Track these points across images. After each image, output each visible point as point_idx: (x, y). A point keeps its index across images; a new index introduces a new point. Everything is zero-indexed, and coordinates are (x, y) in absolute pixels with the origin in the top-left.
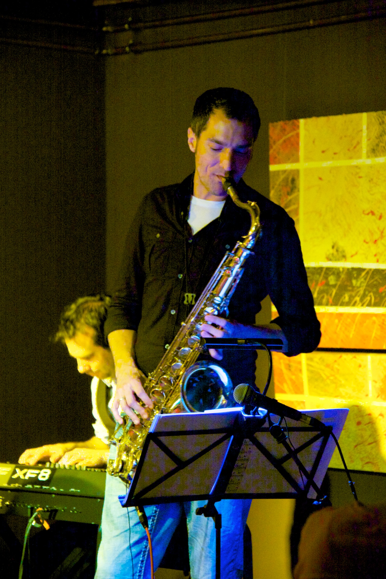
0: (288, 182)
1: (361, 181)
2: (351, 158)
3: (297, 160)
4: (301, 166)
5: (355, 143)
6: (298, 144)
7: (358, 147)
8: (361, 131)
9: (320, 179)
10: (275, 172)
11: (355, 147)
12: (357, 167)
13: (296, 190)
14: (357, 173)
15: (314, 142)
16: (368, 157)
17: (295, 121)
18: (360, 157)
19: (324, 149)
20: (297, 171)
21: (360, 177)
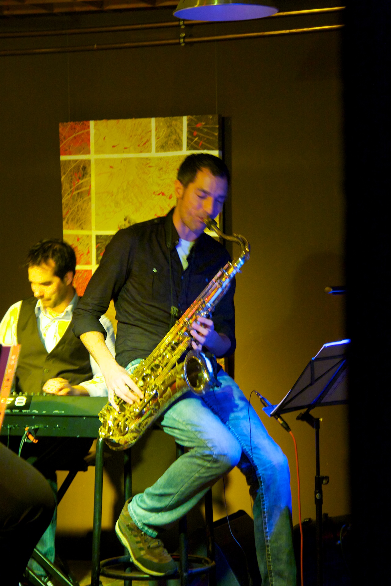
0: (79, 169)
1: (152, 169)
2: (141, 152)
3: (88, 152)
4: (92, 157)
5: (144, 140)
6: (89, 140)
7: (147, 144)
8: (151, 131)
9: (111, 167)
10: (65, 161)
11: (145, 144)
12: (147, 159)
13: (88, 176)
14: (148, 164)
15: (104, 138)
16: (157, 151)
17: (85, 122)
18: (150, 151)
19: (115, 145)
20: (89, 161)
21: (150, 167)
